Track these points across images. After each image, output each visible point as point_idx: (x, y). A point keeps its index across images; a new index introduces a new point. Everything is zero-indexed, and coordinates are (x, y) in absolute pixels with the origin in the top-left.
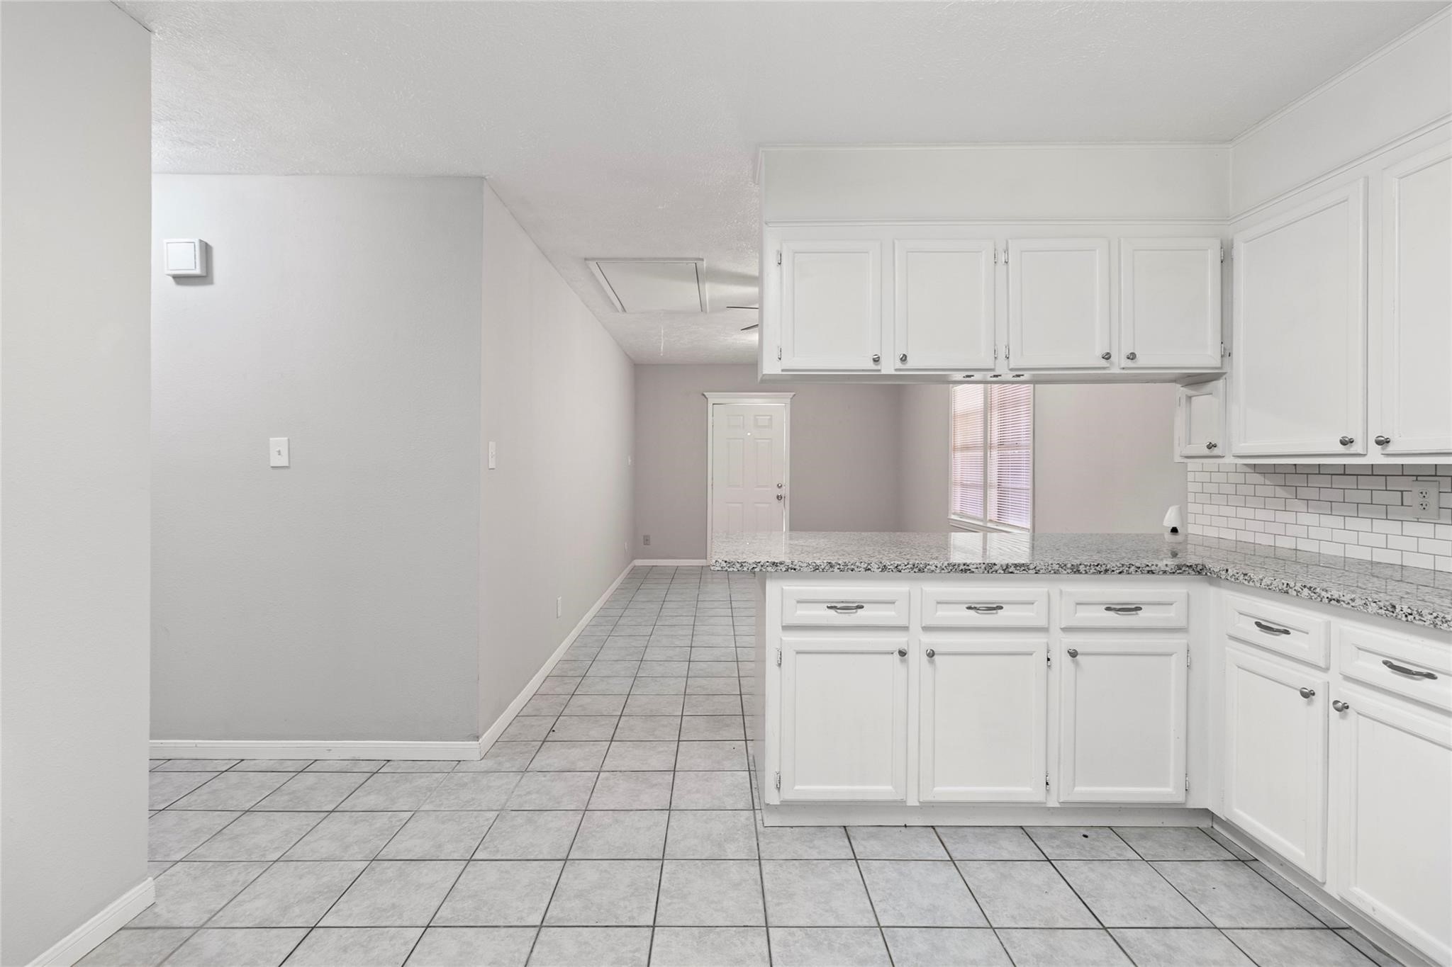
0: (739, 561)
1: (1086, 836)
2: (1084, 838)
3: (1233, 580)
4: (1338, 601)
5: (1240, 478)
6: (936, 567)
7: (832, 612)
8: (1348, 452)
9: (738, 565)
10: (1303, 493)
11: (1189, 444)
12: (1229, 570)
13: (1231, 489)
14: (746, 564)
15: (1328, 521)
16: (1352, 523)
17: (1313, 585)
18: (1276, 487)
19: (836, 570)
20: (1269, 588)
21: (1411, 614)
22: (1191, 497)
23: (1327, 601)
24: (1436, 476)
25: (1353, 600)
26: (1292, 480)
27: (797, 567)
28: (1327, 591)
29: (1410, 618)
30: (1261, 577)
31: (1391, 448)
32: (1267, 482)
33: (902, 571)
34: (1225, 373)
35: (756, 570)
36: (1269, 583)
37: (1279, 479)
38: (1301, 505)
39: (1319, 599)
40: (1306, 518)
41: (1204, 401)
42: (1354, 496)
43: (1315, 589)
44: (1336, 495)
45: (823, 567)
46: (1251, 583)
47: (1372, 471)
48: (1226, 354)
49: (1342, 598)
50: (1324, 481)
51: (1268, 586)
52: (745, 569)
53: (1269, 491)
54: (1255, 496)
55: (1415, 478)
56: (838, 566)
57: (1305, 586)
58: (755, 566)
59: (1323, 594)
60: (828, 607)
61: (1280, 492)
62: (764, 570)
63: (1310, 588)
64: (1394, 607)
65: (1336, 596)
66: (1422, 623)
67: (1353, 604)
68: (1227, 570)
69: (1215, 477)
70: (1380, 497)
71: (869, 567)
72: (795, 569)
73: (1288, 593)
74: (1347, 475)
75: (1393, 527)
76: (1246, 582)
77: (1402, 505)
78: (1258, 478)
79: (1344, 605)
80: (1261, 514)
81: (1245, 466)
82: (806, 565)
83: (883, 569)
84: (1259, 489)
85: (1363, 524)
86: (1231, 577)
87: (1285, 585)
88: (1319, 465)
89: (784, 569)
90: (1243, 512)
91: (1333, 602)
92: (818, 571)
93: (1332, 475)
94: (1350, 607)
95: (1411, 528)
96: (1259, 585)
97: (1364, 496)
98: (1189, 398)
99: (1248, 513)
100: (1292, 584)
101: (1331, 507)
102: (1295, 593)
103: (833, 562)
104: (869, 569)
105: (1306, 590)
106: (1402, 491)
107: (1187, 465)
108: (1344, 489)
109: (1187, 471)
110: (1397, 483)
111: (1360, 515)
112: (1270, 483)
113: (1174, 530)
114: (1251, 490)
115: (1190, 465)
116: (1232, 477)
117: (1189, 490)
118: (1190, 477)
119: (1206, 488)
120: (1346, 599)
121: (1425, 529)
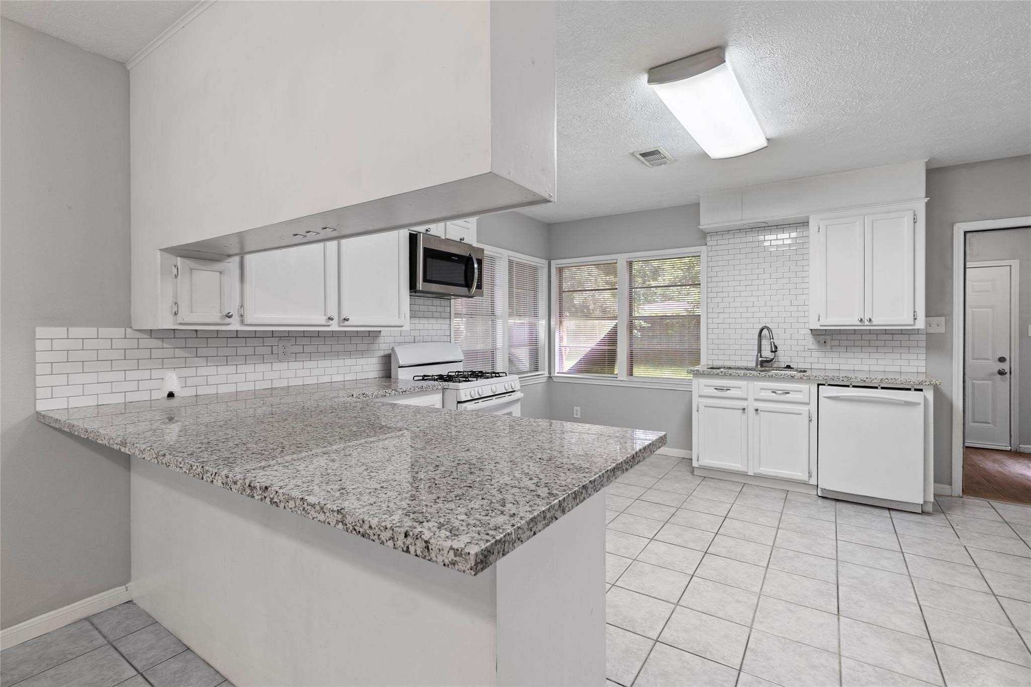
4: (405, 392)
10: (203, 352)
13: (119, 355)
15: (223, 370)
16: (242, 368)
18: (176, 349)
22: (42, 369)
23: (401, 393)
24: (289, 337)
32: (165, 345)
37: (181, 343)
38: (201, 361)
40: (204, 371)
42: (242, 351)
44: (231, 351)
47: (237, 335)
50: (221, 342)
53: (169, 353)
54: (150, 359)
55: (279, 338)
61: (179, 353)
70: (260, 350)
74: (239, 338)
75: (266, 367)
77: (272, 353)
78: (158, 343)
81: (137, 332)
84: (156, 353)
85: (249, 368)
88: (217, 330)
90: (131, 375)
93: (227, 338)
95: (277, 366)
97: (250, 351)
101: (227, 360)
102: (389, 395)
106: (272, 346)
107: (34, 332)
108: (236, 347)
109: (33, 338)
110: (269, 341)
111: (247, 363)
112: (168, 346)
113: (171, 395)
114: (146, 353)
115: (41, 332)
116: (117, 344)
117: (38, 360)
118: (39, 345)
119: (73, 356)
120: (408, 389)
121: (284, 365)
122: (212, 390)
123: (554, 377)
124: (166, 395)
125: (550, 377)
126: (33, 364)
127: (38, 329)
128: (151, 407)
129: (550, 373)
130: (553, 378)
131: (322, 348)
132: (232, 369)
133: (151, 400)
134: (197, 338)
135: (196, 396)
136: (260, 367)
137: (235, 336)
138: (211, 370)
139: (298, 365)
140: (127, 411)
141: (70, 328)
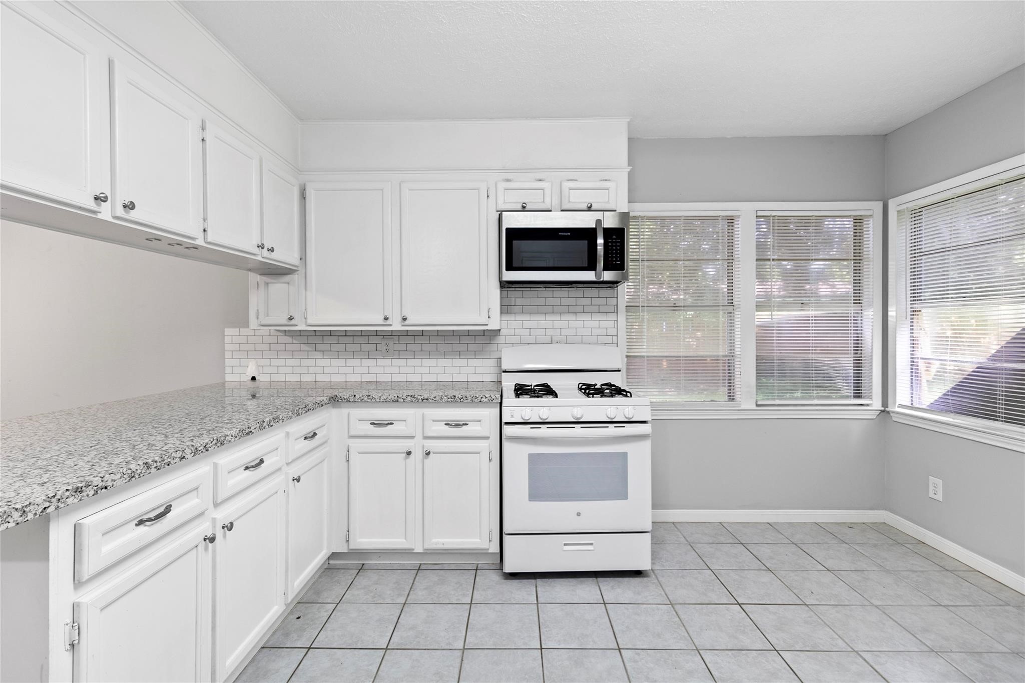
0: (18, 506)
1: (299, 618)
2: (299, 619)
3: (359, 401)
4: (427, 399)
5: (274, 339)
6: (232, 436)
7: (142, 529)
8: (385, 324)
9: (16, 515)
10: (320, 347)
11: (268, 316)
12: (357, 395)
13: (266, 347)
14: (32, 507)
15: (335, 362)
16: (351, 362)
17: (413, 394)
18: (301, 344)
19: (153, 470)
20: (386, 401)
21: (462, 398)
22: (228, 355)
23: (421, 401)
24: (392, 336)
25: (435, 397)
26: (311, 340)
27: (110, 483)
28: (421, 396)
29: (462, 400)
30: (380, 395)
31: (407, 322)
32: (294, 342)
33: (210, 449)
34: (298, 270)
35: (48, 511)
36: (385, 398)
37: (304, 339)
38: (319, 355)
39: (417, 401)
40: (321, 362)
41: (278, 287)
42: (350, 347)
43: (414, 396)
44: (341, 347)
45: (139, 471)
46: (373, 400)
48: (303, 258)
49: (430, 398)
50: (334, 340)
51: (385, 399)
52: (30, 516)
53: (296, 347)
54: (285, 351)
55: (382, 337)
56: (155, 465)
57: (408, 396)
58: (47, 504)
59: (419, 397)
60: (137, 525)
61: (304, 347)
62: (63, 505)
63: (411, 396)
64: (455, 396)
65: (426, 397)
66: (467, 401)
67: (435, 399)
68: (355, 396)
69: (251, 339)
70: (366, 347)
71: (184, 455)
72: (106, 488)
73: (398, 401)
74: (348, 336)
75: (372, 362)
76: (369, 401)
77: (376, 350)
78: (289, 339)
79: (431, 401)
80: (290, 362)
81: (276, 332)
82: (119, 476)
83: (195, 452)
84: (289, 347)
85: (356, 362)
86: (358, 399)
87: (396, 397)
89: (92, 492)
90: (275, 362)
91: (424, 401)
92: (134, 478)
93: (338, 336)
94: (433, 401)
95: (381, 362)
96: (379, 400)
97: (357, 347)
98: (267, 284)
99: (281, 362)
100: (400, 396)
101: (338, 355)
102: (402, 400)
103: (150, 461)
104: (184, 457)
105: (409, 397)
106: (376, 344)
107: (224, 331)
108: (345, 344)
109: (223, 336)
110: (374, 340)
111: (355, 358)
112: (297, 342)
113: (253, 378)
114: (282, 347)
115: (228, 331)
116: (266, 339)
117: (226, 349)
118: (227, 340)
119: (243, 347)
120: (431, 398)
121: (387, 362)
122: (326, 378)
123: (894, 412)
124: (250, 379)
125: (884, 412)
126: (223, 351)
127: (226, 330)
128: (240, 386)
129: (885, 403)
130: (891, 414)
131: (426, 347)
132: (342, 362)
133: (285, 381)
134: (315, 336)
135: (316, 381)
136: (367, 362)
137: (345, 335)
138: (326, 362)
139: (402, 362)
140: (272, 387)
141: (241, 329)
